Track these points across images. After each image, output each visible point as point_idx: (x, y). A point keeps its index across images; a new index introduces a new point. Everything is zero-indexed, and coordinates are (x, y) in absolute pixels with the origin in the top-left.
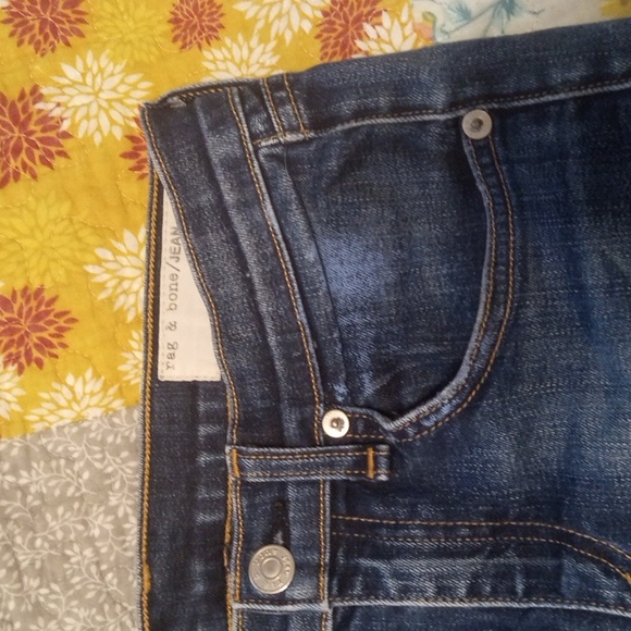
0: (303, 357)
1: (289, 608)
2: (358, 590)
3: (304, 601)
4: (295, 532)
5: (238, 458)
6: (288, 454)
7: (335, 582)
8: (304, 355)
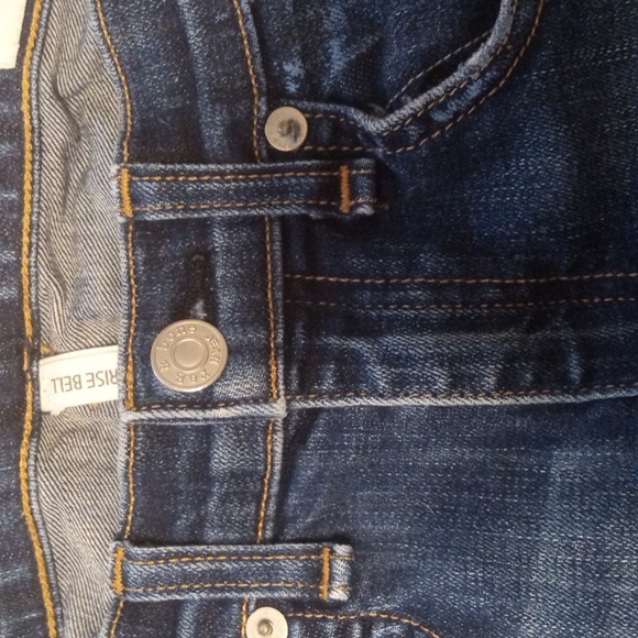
0: (232, 21)
1: (221, 413)
2: (328, 384)
3: (246, 401)
4: (226, 300)
5: (131, 183)
6: (213, 173)
7: (294, 372)
8: (234, 17)
